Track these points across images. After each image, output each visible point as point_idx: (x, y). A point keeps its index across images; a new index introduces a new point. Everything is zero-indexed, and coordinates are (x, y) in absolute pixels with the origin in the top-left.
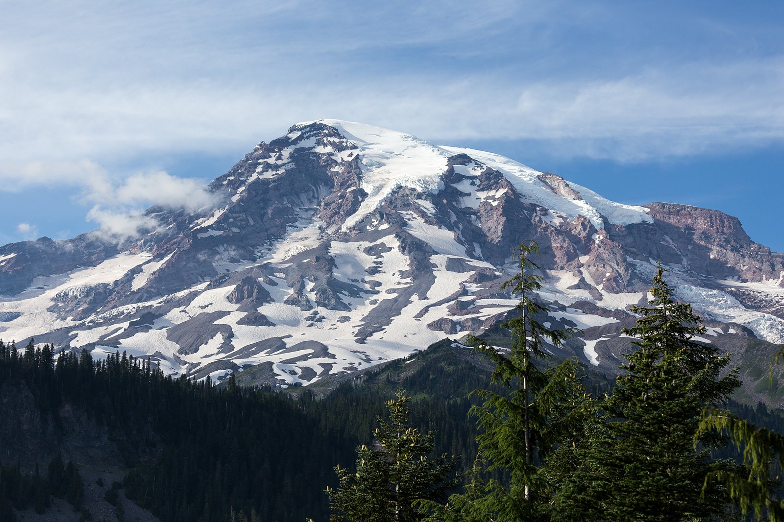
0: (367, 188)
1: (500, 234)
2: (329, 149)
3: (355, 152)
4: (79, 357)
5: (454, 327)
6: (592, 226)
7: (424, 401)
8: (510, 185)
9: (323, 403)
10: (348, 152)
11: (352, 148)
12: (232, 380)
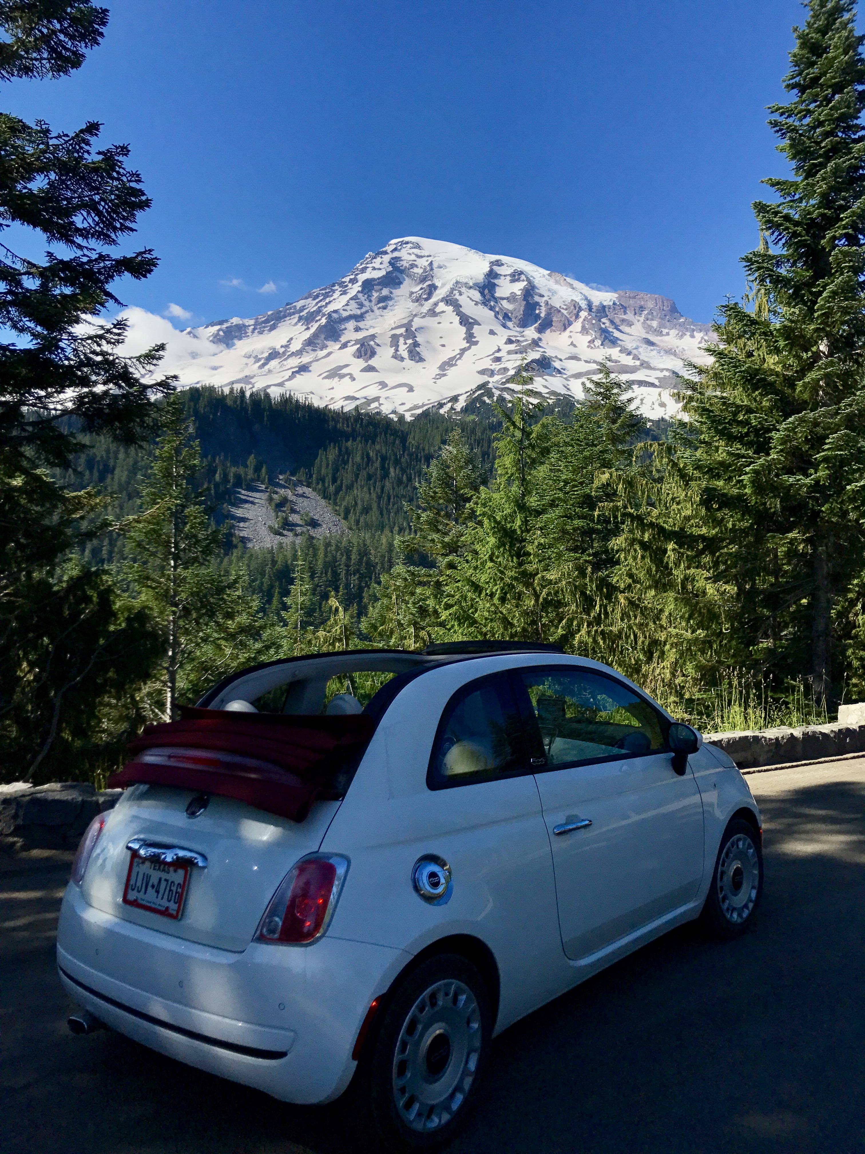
0: (438, 283)
1: (522, 312)
2: (413, 257)
3: (430, 259)
4: (262, 394)
5: (492, 373)
6: (580, 307)
7: (473, 420)
8: (528, 279)
9: (412, 424)
10: (425, 259)
11: (428, 256)
12: (357, 408)
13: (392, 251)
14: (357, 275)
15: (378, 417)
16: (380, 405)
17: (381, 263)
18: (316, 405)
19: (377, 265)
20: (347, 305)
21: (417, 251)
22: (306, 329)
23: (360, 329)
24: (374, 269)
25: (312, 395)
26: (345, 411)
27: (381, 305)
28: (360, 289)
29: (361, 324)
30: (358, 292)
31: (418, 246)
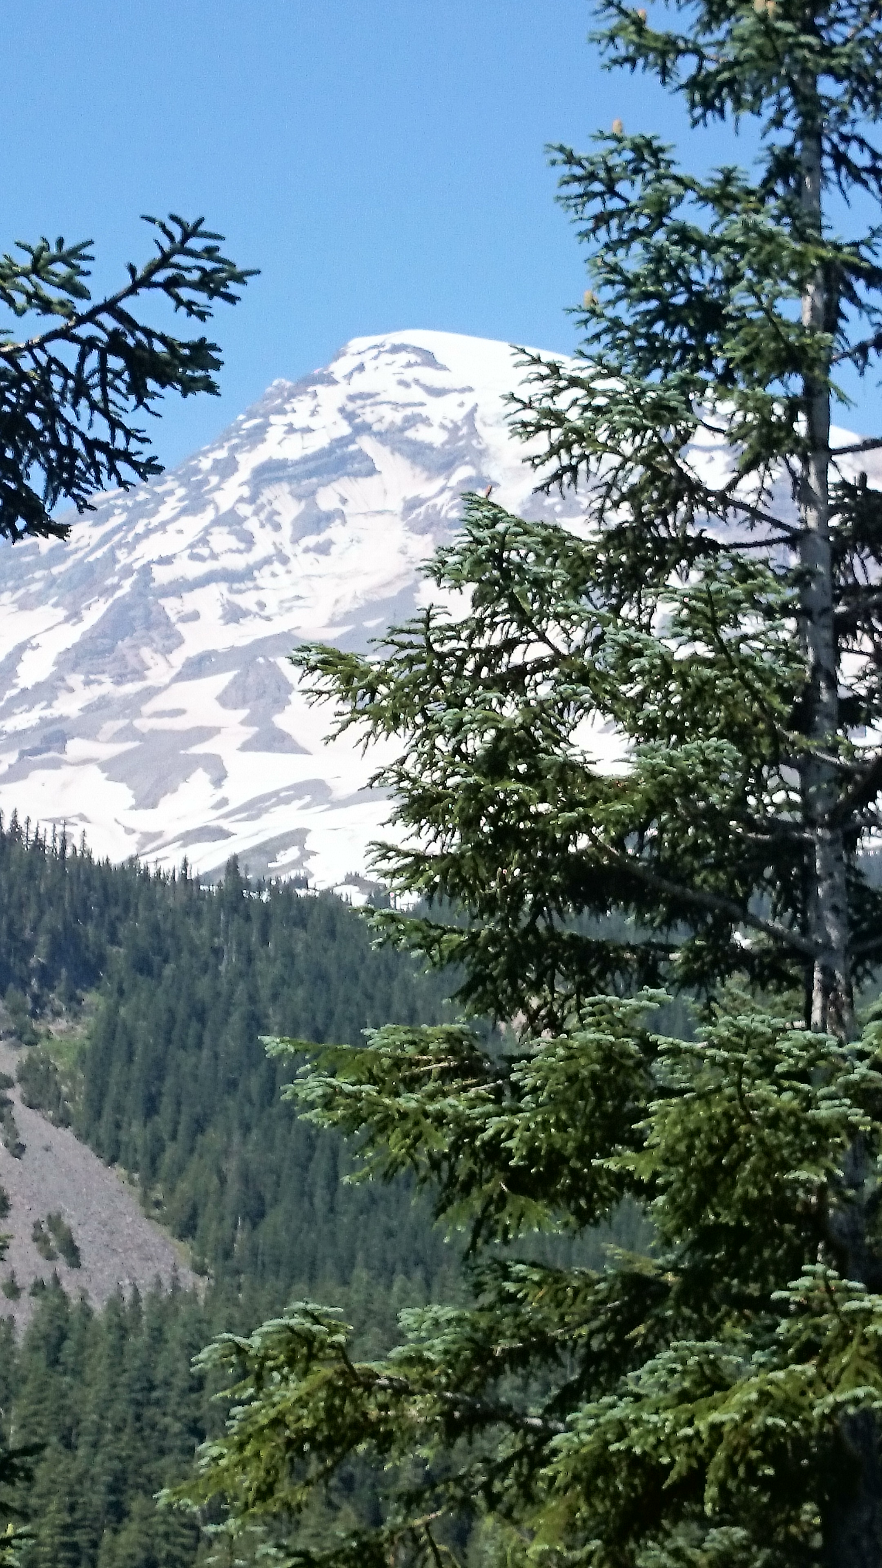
2: (415, 394)
3: (470, 399)
10: (455, 398)
11: (463, 391)
12: (232, 866)
13: (349, 376)
14: (235, 448)
15: (301, 893)
16: (307, 855)
17: (314, 413)
18: (98, 857)
19: (300, 419)
20: (203, 541)
21: (428, 375)
22: (67, 620)
23: (245, 614)
24: (291, 429)
25: (82, 825)
26: (193, 874)
27: (311, 540)
28: (246, 492)
29: (247, 601)
30: (241, 500)
31: (429, 359)
